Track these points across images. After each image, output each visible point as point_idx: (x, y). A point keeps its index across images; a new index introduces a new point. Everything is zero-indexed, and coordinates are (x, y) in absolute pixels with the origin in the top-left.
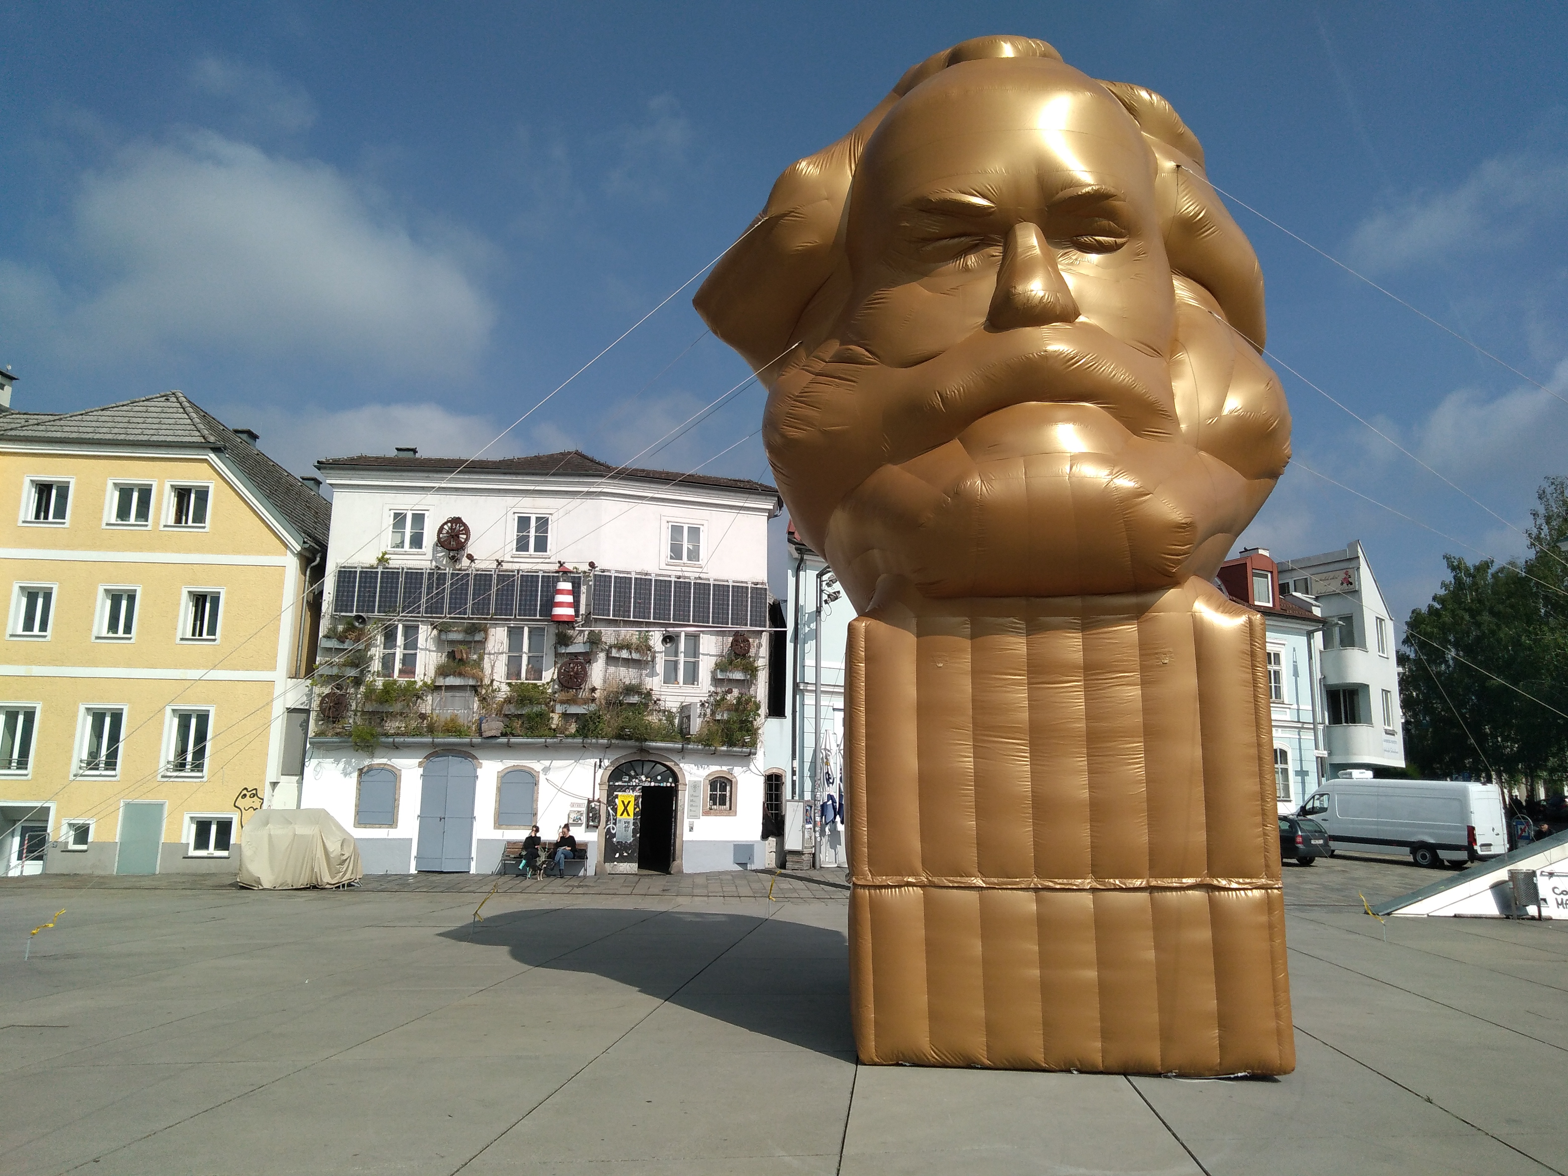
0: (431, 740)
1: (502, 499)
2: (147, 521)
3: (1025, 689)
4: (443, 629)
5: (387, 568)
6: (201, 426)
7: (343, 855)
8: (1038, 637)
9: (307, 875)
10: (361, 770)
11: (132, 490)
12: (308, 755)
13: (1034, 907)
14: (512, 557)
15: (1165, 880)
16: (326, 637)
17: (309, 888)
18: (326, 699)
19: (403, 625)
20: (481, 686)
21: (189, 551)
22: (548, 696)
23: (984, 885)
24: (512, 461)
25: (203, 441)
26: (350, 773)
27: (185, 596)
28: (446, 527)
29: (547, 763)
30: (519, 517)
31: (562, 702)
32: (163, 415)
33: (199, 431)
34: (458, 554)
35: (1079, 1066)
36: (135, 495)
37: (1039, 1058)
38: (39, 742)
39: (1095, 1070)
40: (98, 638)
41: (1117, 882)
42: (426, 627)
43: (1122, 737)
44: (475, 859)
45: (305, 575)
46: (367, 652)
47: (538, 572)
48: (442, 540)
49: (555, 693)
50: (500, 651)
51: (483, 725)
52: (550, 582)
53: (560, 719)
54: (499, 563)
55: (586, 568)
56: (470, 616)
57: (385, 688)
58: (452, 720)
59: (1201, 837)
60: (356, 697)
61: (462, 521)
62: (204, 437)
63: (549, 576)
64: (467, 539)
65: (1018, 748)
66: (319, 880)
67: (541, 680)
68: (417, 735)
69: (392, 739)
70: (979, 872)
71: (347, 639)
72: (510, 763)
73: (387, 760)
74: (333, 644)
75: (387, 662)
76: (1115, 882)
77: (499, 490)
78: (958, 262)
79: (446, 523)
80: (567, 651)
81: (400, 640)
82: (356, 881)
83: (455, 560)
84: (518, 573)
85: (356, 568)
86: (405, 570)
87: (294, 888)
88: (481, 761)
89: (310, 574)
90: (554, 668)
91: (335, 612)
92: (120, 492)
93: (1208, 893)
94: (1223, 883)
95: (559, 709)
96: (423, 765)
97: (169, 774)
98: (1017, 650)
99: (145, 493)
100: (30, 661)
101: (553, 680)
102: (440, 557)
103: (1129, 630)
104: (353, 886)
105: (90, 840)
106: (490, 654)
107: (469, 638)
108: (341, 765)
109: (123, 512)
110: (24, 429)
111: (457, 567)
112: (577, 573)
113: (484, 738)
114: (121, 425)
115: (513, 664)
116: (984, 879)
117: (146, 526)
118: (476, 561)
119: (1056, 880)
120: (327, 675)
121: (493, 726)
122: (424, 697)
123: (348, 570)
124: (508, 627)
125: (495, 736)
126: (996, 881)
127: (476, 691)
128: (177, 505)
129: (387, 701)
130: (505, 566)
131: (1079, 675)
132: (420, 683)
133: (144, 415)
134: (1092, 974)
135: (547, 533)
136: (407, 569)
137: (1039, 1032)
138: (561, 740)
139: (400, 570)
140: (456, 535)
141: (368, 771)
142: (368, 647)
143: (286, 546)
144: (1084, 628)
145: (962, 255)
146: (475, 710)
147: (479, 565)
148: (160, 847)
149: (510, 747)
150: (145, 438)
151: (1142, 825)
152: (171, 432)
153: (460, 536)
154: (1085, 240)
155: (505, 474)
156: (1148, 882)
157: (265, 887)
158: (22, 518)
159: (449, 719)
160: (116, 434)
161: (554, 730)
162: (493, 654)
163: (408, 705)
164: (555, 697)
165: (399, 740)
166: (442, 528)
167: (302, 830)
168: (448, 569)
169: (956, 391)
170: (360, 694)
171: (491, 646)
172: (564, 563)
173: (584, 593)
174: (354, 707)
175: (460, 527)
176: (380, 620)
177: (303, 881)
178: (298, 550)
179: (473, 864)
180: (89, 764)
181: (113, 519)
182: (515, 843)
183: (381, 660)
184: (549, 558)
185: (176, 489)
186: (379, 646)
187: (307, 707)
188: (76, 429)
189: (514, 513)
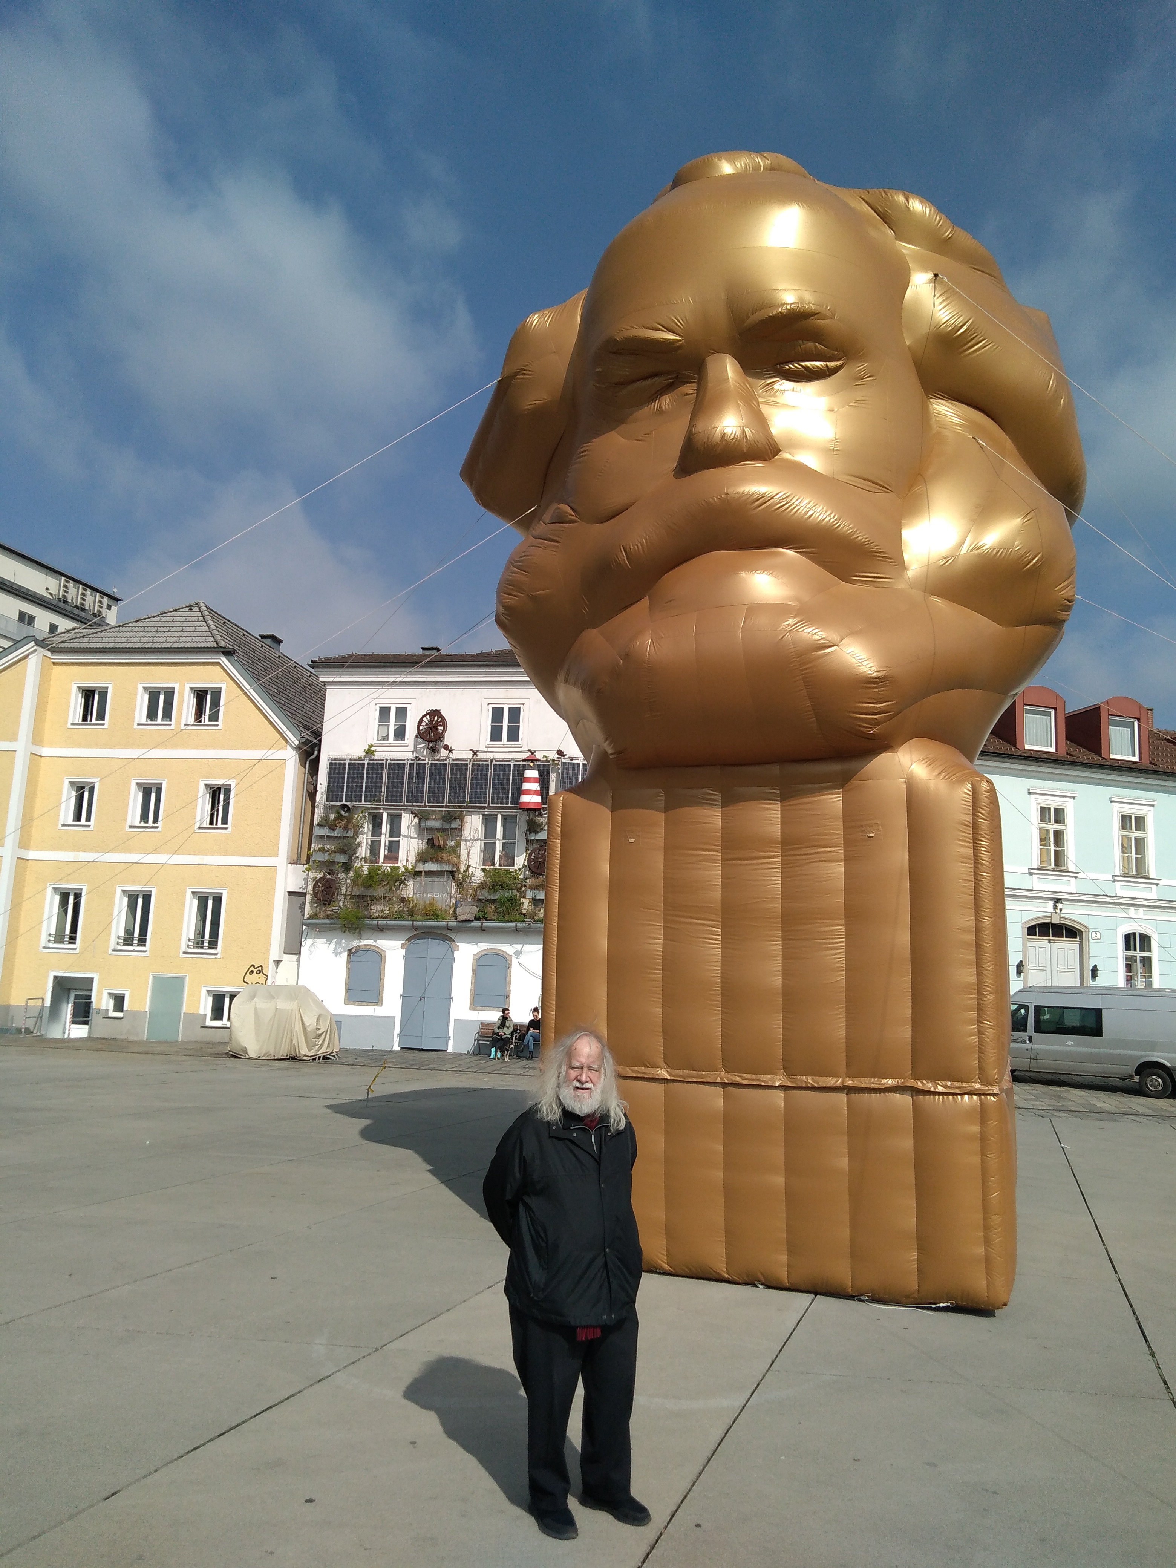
0: (411, 923)
1: (478, 691)
2: (170, 721)
3: (719, 866)
4: (422, 816)
5: (373, 760)
6: (216, 632)
7: (319, 1029)
8: (733, 809)
9: (287, 1047)
10: (350, 950)
11: (159, 693)
12: (304, 936)
13: (720, 1103)
14: (486, 747)
15: (862, 1079)
16: (319, 825)
17: (288, 1059)
18: (319, 884)
19: (388, 813)
20: (458, 871)
21: (206, 747)
22: (519, 882)
23: (669, 1077)
24: (489, 653)
25: (216, 646)
26: (341, 953)
27: (202, 789)
28: (425, 719)
29: (518, 947)
30: (493, 708)
31: (532, 888)
32: (186, 624)
33: (213, 637)
34: (436, 745)
35: (763, 1281)
36: (162, 697)
37: (722, 1268)
38: (84, 919)
39: (779, 1286)
40: (131, 827)
41: (810, 1081)
42: (408, 815)
43: (820, 919)
44: (452, 1038)
45: (305, 767)
46: (356, 839)
47: (510, 761)
48: (422, 732)
49: (526, 879)
50: (475, 838)
51: (458, 909)
52: (520, 769)
53: (530, 904)
54: (475, 753)
55: (553, 756)
56: (447, 804)
57: (369, 873)
58: (432, 904)
59: (906, 1033)
60: (345, 882)
61: (440, 713)
62: (217, 642)
63: (519, 765)
64: (444, 730)
65: (707, 930)
66: (297, 1051)
67: (513, 866)
68: (399, 918)
69: (376, 922)
70: (665, 1063)
71: (337, 827)
72: (484, 946)
73: (372, 941)
74: (325, 832)
75: (374, 847)
76: (808, 1080)
77: (475, 682)
78: (653, 404)
79: (425, 716)
80: (537, 838)
81: (385, 827)
82: (332, 1054)
83: (434, 750)
84: (491, 762)
85: (345, 760)
86: (389, 761)
87: (276, 1058)
88: (458, 944)
89: (309, 767)
90: (525, 854)
91: (327, 801)
92: (149, 695)
93: (912, 1097)
94: (930, 1086)
95: (529, 894)
96: (405, 947)
97: (190, 950)
98: (710, 823)
99: (170, 695)
100: (77, 848)
101: (524, 866)
102: (421, 748)
103: (835, 800)
104: (329, 1058)
105: (125, 1008)
106: (466, 840)
107: (447, 826)
108: (333, 946)
109: (152, 714)
110: (72, 641)
111: (436, 758)
112: (547, 761)
113: (462, 921)
114: (150, 634)
115: (489, 849)
116: (669, 1070)
117: (170, 725)
118: (453, 752)
119: (745, 1075)
120: (319, 861)
121: (468, 911)
122: (406, 882)
123: (338, 762)
124: (483, 815)
125: (469, 920)
126: (681, 1074)
127: (453, 876)
128: (197, 705)
129: (370, 885)
130: (481, 756)
131: (776, 850)
132: (403, 869)
133: (170, 624)
134: (780, 1180)
135: (519, 723)
136: (391, 760)
137: (721, 1239)
138: (529, 924)
139: (384, 762)
140: (434, 727)
141: (356, 952)
142: (356, 834)
143: (287, 741)
144: (784, 798)
145: (657, 397)
146: (452, 895)
147: (455, 755)
148: (182, 1017)
149: (485, 931)
150: (168, 645)
151: (840, 1018)
152: (190, 639)
153: (439, 727)
154: (790, 368)
155: (480, 666)
156: (843, 1081)
157: (251, 1056)
158: (70, 721)
159: (427, 902)
160: (145, 642)
161: (524, 915)
162: (469, 841)
163: (390, 889)
164: (526, 882)
165: (382, 922)
166: (421, 720)
167: (283, 1004)
168: (427, 759)
169: (639, 545)
170: (350, 878)
171: (467, 833)
172: (535, 751)
173: (553, 781)
174: (343, 892)
175: (438, 719)
176: (367, 809)
177: (283, 1052)
178: (297, 744)
179: (450, 1043)
180: (125, 940)
181: (144, 719)
182: (488, 1024)
183: (369, 847)
184: (521, 747)
185: (195, 691)
186: (366, 833)
187: (305, 891)
188: (112, 640)
189: (489, 704)
